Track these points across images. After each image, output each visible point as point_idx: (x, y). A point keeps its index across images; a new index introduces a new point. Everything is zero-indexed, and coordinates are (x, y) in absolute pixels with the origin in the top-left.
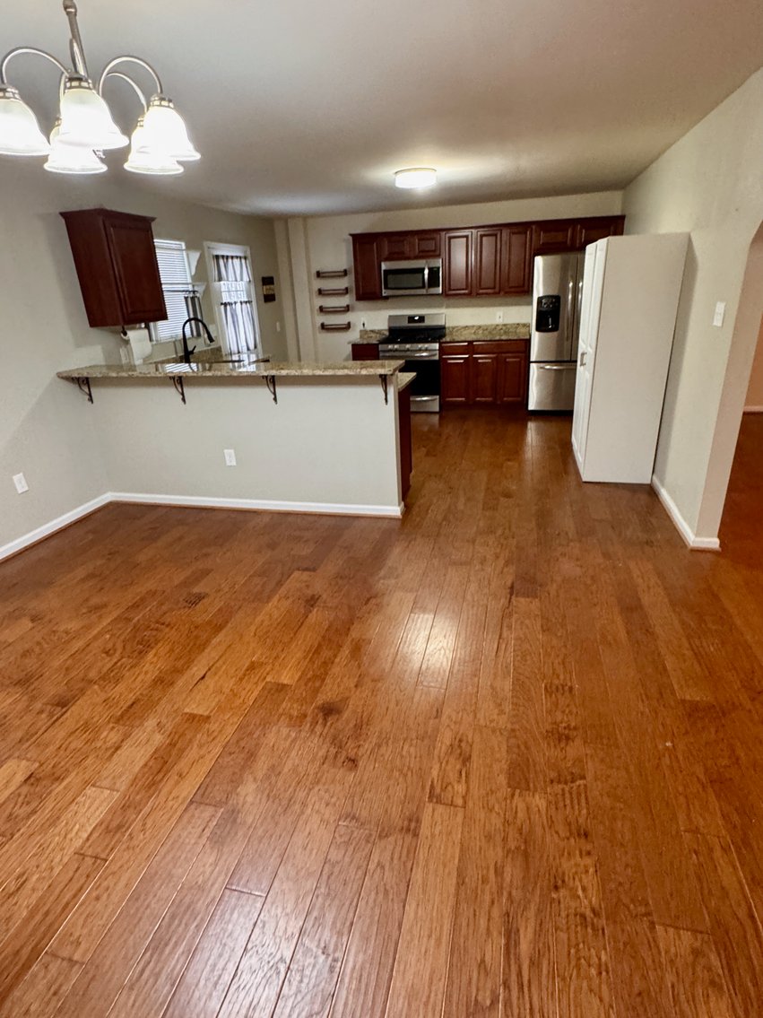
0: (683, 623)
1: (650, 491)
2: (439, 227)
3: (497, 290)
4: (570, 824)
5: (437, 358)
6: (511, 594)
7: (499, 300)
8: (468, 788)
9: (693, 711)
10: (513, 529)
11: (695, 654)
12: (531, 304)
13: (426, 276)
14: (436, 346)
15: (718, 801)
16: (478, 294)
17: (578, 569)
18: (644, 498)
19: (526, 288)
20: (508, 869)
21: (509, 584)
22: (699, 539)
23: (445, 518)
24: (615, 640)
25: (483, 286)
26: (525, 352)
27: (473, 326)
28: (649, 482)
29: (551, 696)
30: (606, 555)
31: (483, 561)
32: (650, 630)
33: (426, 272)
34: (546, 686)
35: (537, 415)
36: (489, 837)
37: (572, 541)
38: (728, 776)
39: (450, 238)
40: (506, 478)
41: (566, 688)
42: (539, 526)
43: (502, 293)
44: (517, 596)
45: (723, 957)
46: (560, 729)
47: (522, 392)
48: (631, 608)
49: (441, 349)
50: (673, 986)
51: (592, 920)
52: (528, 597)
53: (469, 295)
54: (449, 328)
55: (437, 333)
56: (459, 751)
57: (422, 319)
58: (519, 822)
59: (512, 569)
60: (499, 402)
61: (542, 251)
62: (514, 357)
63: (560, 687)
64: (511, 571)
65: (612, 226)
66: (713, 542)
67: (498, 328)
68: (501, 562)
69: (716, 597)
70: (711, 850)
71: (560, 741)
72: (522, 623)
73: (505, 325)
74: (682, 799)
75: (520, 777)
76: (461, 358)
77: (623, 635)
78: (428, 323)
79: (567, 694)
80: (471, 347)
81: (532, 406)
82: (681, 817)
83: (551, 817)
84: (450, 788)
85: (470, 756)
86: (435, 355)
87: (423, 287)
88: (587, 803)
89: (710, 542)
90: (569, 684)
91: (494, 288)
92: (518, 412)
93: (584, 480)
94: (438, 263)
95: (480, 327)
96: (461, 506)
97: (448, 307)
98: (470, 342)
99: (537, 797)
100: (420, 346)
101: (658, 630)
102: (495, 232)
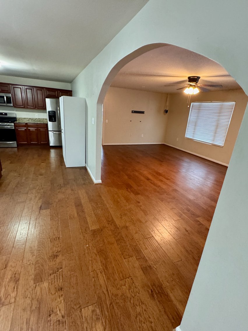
0: (92, 206)
1: (85, 169)
2: (9, 83)
3: (34, 107)
4: (56, 288)
5: (14, 128)
6: (40, 210)
7: (35, 110)
8: (17, 293)
9: (94, 232)
10: (43, 186)
11: (95, 215)
12: (46, 113)
13: (5, 99)
14: (13, 124)
15: (100, 258)
16: (27, 108)
17: (64, 196)
18: (83, 171)
19: (44, 108)
20: (32, 319)
21: (39, 206)
22: (96, 181)
23: (16, 187)
24: (73, 217)
25: (29, 105)
26: (46, 128)
27: (27, 118)
28: (85, 166)
29: (52, 243)
30: (72, 190)
31: (31, 199)
32: (83, 211)
33: (5, 98)
34: (50, 240)
35: (53, 147)
36: (24, 310)
37: (62, 187)
38: (102, 249)
39: (14, 87)
40: (41, 169)
41: (57, 238)
42: (51, 184)
43: (36, 108)
44: (42, 210)
45: (100, 308)
46: (55, 254)
47: (47, 140)
48: (79, 205)
49: (14, 125)
50: (86, 327)
51: (62, 320)
52: (46, 209)
53: (24, 108)
54: (18, 118)
55: (13, 120)
56: (14, 279)
57: (6, 114)
58: (37, 297)
59: (41, 200)
60: (39, 144)
61: (48, 97)
62: (43, 129)
63: (55, 238)
64: (41, 201)
65: (69, 93)
66: (100, 181)
67: (37, 120)
68: (37, 199)
69: (100, 196)
70: (97, 274)
71: (54, 258)
72: (43, 219)
73: (39, 119)
74: (90, 262)
75: (38, 279)
76: (23, 129)
77: (76, 215)
78: (8, 116)
79: (57, 240)
80: (26, 125)
81: (51, 145)
82: (90, 268)
83: (50, 288)
84: (9, 296)
85: (19, 279)
86: (13, 127)
87: (5, 103)
88: (62, 277)
89: (99, 181)
90: (58, 236)
91: (33, 106)
92: (47, 146)
93: (67, 167)
94: (10, 95)
95: (30, 119)
96: (23, 181)
97: (16, 111)
98: (26, 124)
99: (45, 283)
100: (5, 124)
101: (86, 210)
102: (41, 89)
